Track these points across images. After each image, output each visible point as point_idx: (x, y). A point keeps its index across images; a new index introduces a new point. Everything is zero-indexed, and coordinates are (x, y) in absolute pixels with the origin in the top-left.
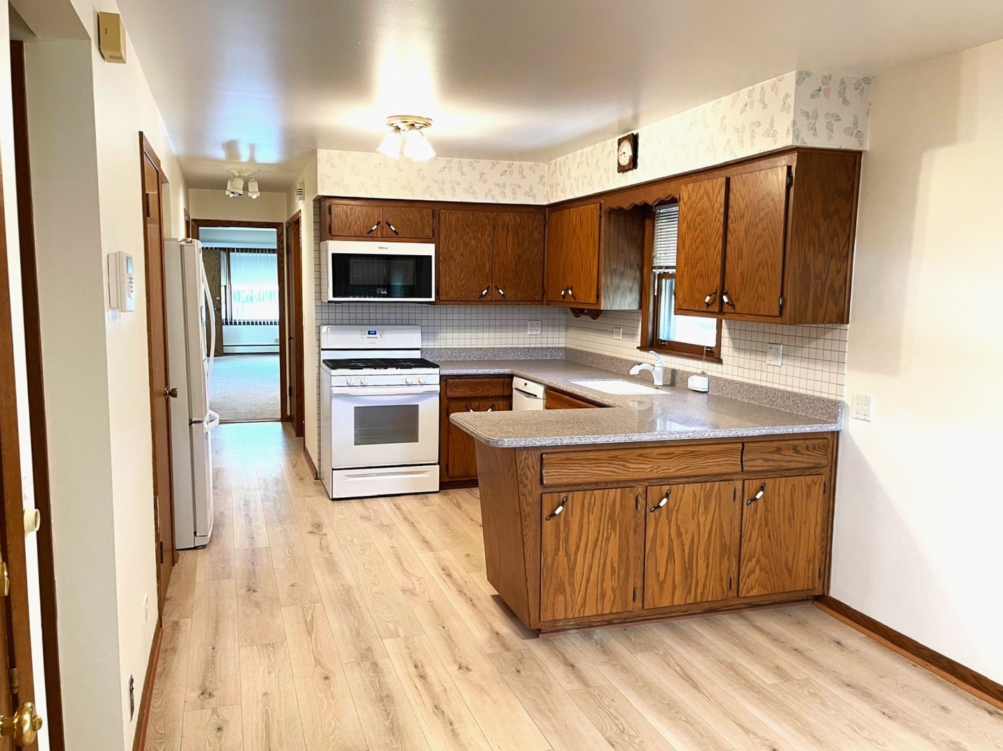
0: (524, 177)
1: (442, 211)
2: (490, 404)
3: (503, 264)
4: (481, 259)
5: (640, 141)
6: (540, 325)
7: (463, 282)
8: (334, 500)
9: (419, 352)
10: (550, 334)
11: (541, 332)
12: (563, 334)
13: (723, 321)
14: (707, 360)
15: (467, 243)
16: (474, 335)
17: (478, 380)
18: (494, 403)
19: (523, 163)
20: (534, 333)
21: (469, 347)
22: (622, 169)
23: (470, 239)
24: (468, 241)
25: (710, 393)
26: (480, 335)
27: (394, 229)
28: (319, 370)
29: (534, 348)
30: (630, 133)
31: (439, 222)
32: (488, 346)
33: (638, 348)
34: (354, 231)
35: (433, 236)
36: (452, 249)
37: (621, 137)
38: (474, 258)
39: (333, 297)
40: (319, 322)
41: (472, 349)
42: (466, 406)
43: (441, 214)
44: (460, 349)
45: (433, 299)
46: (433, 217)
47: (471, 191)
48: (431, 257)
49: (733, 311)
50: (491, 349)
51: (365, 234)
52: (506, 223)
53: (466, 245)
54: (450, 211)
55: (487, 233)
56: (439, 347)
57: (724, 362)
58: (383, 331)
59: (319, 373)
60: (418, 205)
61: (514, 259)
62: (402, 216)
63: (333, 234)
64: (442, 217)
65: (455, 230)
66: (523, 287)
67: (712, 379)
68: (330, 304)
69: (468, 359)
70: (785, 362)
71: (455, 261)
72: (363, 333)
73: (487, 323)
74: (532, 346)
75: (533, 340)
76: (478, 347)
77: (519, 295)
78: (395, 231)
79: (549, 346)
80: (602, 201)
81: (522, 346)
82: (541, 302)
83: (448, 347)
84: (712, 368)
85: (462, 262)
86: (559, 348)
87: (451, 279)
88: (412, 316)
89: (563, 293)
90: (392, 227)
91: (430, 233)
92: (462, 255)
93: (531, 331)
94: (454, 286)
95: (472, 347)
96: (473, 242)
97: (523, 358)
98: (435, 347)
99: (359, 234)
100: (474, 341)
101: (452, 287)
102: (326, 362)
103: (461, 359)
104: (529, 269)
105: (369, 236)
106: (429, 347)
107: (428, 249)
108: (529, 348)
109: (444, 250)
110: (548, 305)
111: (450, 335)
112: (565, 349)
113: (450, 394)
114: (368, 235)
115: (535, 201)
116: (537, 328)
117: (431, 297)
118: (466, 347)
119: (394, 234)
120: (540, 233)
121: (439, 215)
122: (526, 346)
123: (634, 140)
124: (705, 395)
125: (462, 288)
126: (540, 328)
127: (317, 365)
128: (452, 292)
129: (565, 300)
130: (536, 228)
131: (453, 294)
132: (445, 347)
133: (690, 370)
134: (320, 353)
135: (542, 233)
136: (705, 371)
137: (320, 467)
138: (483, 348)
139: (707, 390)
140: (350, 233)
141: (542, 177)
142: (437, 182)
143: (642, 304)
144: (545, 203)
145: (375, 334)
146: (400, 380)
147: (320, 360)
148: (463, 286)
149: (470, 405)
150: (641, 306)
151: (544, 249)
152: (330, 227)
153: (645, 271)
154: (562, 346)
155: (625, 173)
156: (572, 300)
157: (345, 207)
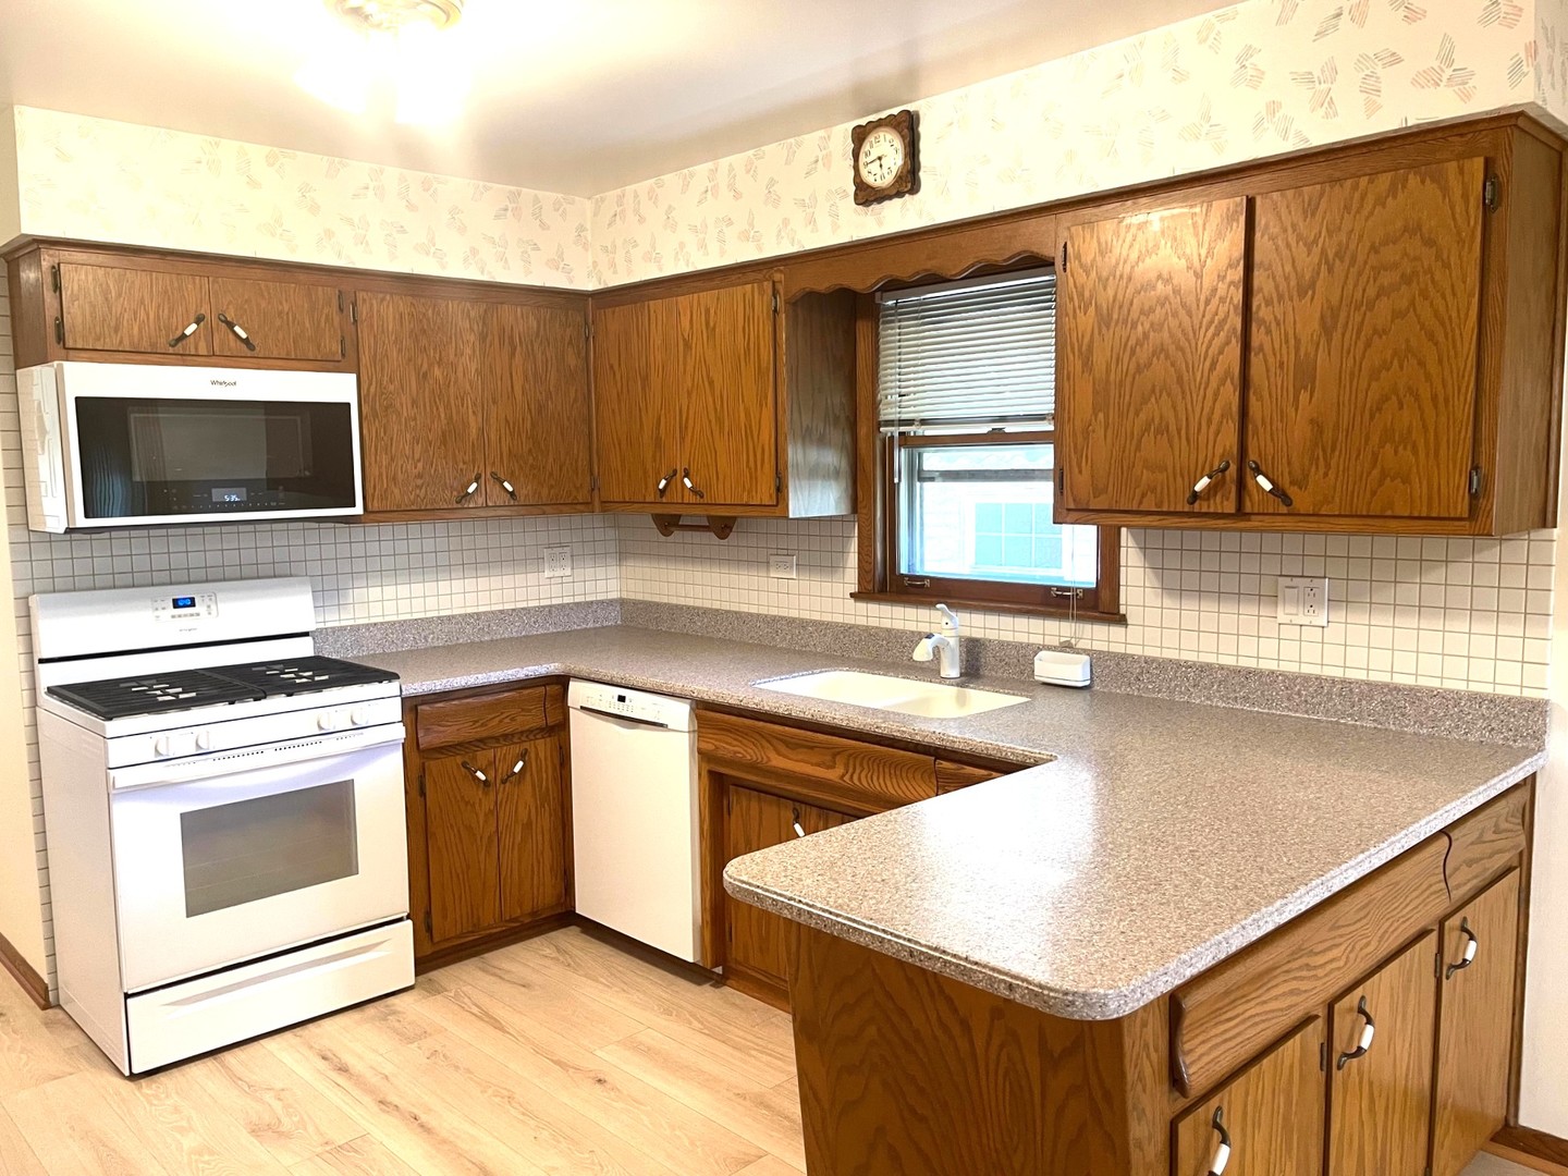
0: (543, 226)
1: (361, 295)
2: (517, 749)
3: (507, 421)
4: (458, 412)
5: (924, 129)
6: (569, 555)
7: (420, 465)
8: (133, 1077)
9: (308, 640)
10: (589, 572)
11: (573, 569)
12: (613, 571)
13: (1124, 530)
14: (1081, 618)
15: (425, 375)
16: (430, 587)
17: (490, 698)
18: (526, 745)
19: (540, 194)
20: (559, 572)
21: (422, 616)
22: (867, 195)
23: (431, 365)
24: (425, 366)
25: (1097, 688)
26: (444, 586)
27: (243, 335)
28: (35, 714)
29: (563, 606)
30: (895, 111)
31: (355, 321)
32: (462, 611)
33: (852, 595)
34: (131, 336)
35: (343, 355)
36: (391, 387)
37: (863, 121)
38: (441, 410)
39: (87, 516)
40: (25, 587)
41: (430, 620)
42: (464, 765)
43: (359, 302)
44: (402, 623)
45: (358, 510)
46: (341, 310)
47: (432, 250)
48: (348, 405)
49: (1284, 509)
50: (471, 615)
51: (162, 344)
52: (508, 329)
53: (424, 377)
54: (381, 296)
55: (468, 351)
56: (351, 623)
57: (1129, 622)
58: (213, 596)
59: (34, 725)
60: (302, 277)
61: (530, 409)
62: (263, 305)
63: (70, 344)
64: (363, 310)
65: (395, 342)
66: (551, 474)
67: (1098, 660)
68: (75, 536)
69: (421, 645)
70: (1339, 615)
71: (399, 415)
72: (159, 604)
73: (456, 558)
74: (555, 602)
75: (556, 590)
76: (442, 613)
77: (545, 492)
78: (246, 341)
79: (589, 598)
80: (778, 277)
81: (536, 604)
82: (586, 506)
83: (373, 620)
84: (1099, 636)
85: (415, 419)
86: (611, 602)
87: (392, 459)
88: (281, 554)
89: (663, 483)
90: (237, 329)
91: (336, 348)
92: (414, 403)
93: (552, 568)
94: (400, 477)
95: (429, 615)
96: (437, 372)
97: (541, 631)
98: (343, 623)
99: (145, 346)
100: (431, 602)
101: (394, 479)
102: (62, 692)
103: (406, 647)
104: (562, 434)
105: (176, 351)
106: (328, 625)
107: (338, 388)
108: (551, 606)
109: (372, 390)
110: (604, 511)
111: (375, 592)
112: (622, 602)
113: (425, 740)
114: (171, 350)
115: (571, 282)
116: (563, 562)
117: (353, 505)
118: (415, 616)
119: (244, 347)
120: (579, 353)
121: (354, 305)
122: (543, 603)
123: (908, 127)
124: (1087, 694)
125: (419, 482)
126: (570, 562)
127: (27, 703)
128: (396, 491)
129: (664, 500)
130: (570, 343)
131: (398, 496)
132: (366, 621)
133: (1037, 640)
134: (32, 672)
135: (583, 354)
136: (1073, 641)
137: (54, 972)
138: (453, 617)
139: (1088, 683)
140: (121, 342)
141: (581, 229)
142: (350, 222)
143: (857, 501)
144: (591, 285)
145: (193, 605)
146: (305, 724)
147: (33, 689)
148: (420, 476)
149: (474, 758)
150: (855, 509)
151: (589, 391)
152: (60, 326)
153: (863, 431)
154: (614, 595)
155: (875, 206)
156: (693, 499)
157: (101, 272)
